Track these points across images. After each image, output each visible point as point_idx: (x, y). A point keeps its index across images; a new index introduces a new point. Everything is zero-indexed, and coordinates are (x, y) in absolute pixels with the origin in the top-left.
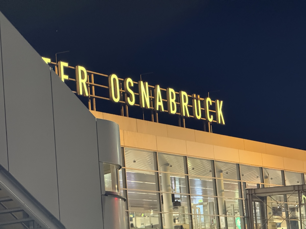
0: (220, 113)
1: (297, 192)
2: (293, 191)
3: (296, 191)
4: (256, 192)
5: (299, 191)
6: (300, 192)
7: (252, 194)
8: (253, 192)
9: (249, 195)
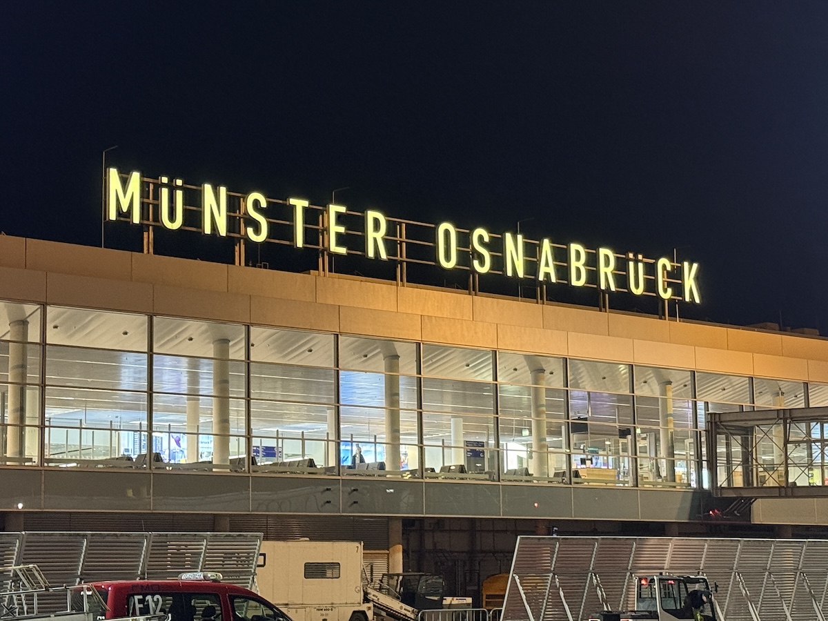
0: (690, 282)
1: (782, 421)
2: (775, 419)
3: (781, 419)
4: (722, 419)
5: (785, 420)
6: (788, 421)
7: (716, 423)
8: (717, 419)
9: (711, 423)
